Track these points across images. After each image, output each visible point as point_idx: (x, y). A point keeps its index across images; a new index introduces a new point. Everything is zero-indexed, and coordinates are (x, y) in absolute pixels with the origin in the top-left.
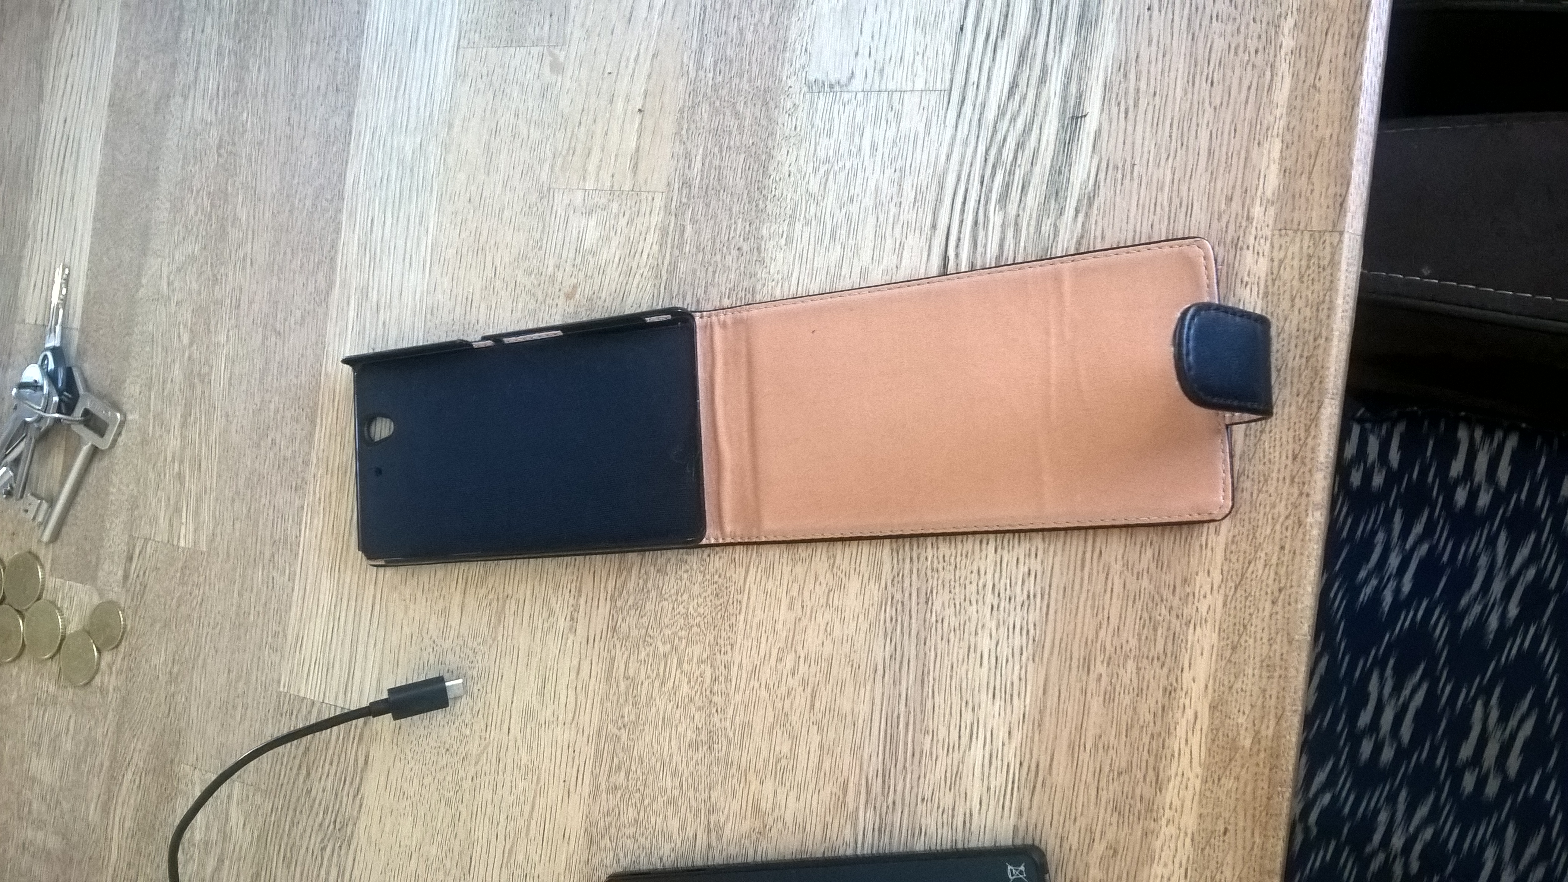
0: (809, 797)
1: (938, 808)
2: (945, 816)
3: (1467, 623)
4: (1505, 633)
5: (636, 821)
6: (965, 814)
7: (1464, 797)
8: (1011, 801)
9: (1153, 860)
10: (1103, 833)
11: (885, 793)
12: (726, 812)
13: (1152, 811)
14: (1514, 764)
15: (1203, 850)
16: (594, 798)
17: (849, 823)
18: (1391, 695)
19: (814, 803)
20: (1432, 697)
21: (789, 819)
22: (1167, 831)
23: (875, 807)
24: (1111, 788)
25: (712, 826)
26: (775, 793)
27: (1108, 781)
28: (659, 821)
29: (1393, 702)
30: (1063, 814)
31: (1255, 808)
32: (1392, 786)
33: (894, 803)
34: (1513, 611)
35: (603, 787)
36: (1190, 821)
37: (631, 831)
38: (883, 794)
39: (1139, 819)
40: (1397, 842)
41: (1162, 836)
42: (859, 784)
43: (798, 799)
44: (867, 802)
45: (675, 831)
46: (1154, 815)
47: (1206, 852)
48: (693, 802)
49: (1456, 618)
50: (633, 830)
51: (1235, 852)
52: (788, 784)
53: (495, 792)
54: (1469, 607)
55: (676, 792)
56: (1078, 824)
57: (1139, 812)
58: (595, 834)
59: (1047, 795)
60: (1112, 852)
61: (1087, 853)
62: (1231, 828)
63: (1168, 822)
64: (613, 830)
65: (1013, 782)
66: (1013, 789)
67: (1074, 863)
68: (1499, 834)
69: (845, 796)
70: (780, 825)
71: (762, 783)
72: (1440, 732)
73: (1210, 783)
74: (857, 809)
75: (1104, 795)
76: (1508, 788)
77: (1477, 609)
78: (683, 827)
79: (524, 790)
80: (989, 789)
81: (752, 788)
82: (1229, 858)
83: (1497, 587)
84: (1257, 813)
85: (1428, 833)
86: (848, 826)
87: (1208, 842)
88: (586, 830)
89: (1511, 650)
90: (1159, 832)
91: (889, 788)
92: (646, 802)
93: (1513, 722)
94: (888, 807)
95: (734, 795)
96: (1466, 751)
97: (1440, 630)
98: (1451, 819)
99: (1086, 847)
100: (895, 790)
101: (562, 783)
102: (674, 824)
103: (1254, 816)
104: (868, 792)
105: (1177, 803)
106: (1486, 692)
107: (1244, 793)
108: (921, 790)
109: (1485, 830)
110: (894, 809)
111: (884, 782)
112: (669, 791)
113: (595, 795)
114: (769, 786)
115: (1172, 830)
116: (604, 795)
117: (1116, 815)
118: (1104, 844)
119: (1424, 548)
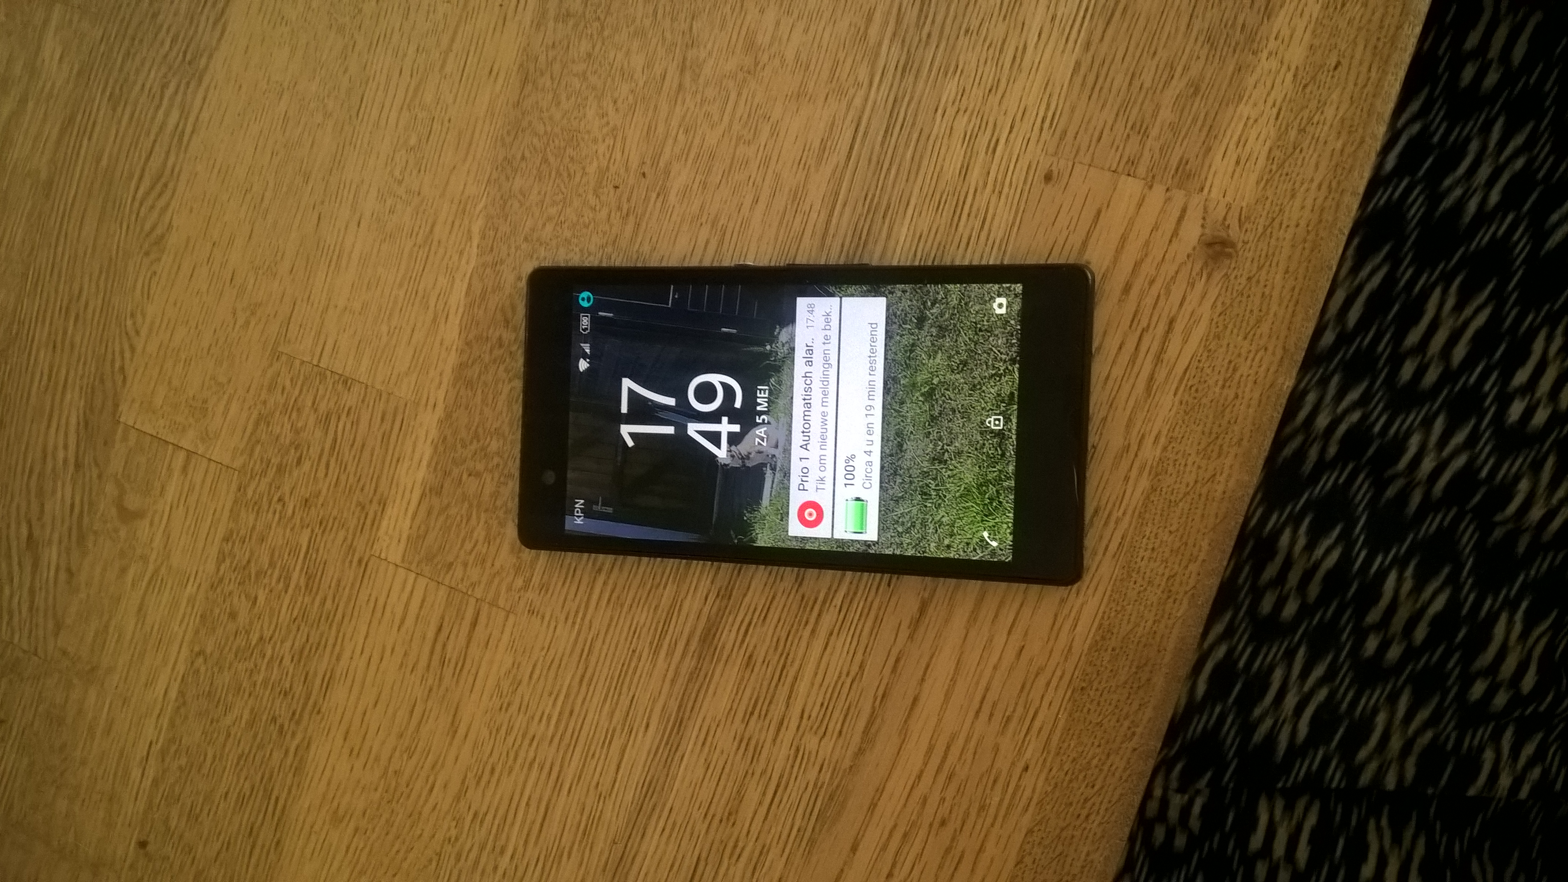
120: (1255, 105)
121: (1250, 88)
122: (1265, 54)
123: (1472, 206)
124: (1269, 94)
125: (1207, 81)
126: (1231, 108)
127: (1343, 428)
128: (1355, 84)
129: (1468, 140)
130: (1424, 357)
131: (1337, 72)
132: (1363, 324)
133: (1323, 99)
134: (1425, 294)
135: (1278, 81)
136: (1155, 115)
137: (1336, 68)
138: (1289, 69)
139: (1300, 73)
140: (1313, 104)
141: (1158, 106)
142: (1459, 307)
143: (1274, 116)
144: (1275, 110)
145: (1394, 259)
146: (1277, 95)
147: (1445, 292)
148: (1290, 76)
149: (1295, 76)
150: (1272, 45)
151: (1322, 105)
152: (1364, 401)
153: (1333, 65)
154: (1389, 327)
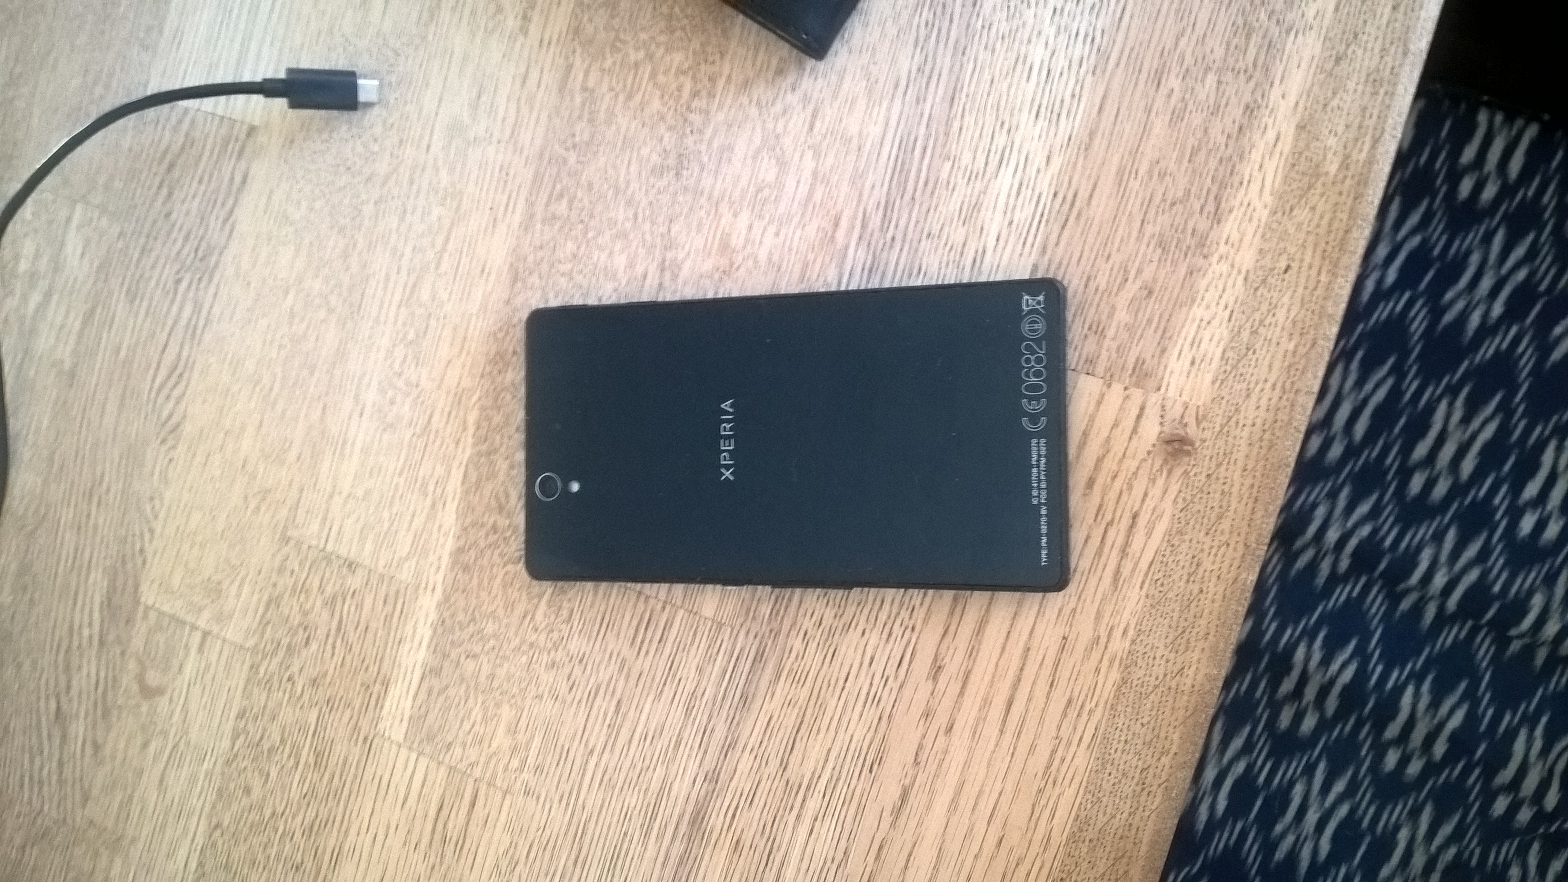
0: (791, 230)
1: (946, 244)
2: (952, 254)
3: (1448, 317)
4: (1486, 331)
5: (575, 256)
6: (976, 252)
7: (1408, 499)
8: (1036, 236)
9: (1193, 301)
10: (1139, 271)
11: (884, 229)
12: (687, 247)
13: (1204, 245)
14: (1468, 466)
15: (1256, 289)
16: (526, 229)
17: (834, 261)
18: (1352, 389)
19: (796, 239)
20: (1395, 393)
21: (763, 256)
22: (1218, 268)
23: (869, 244)
24: (1159, 220)
25: (667, 263)
26: (750, 227)
27: (1157, 213)
28: (604, 256)
29: (1353, 396)
30: (1095, 250)
31: (1327, 243)
32: (1334, 483)
33: (893, 239)
34: (1498, 309)
35: (539, 216)
36: (1247, 258)
37: (566, 267)
38: (881, 229)
39: (1186, 255)
40: (1332, 535)
41: (1210, 275)
42: (854, 218)
43: (777, 234)
44: (860, 238)
45: (622, 269)
46: (1205, 251)
47: (1259, 293)
48: (648, 237)
49: (1436, 311)
50: (570, 266)
51: (1295, 291)
52: (767, 217)
53: (402, 219)
54: (1452, 302)
55: (628, 225)
56: (1111, 261)
57: (1189, 248)
58: (521, 270)
59: (1079, 231)
60: (1146, 292)
61: (1116, 295)
62: (1295, 265)
63: (1221, 257)
64: (545, 267)
65: (1042, 215)
66: (1040, 222)
67: (1098, 305)
68: (1438, 537)
69: (835, 231)
70: (750, 263)
71: (735, 215)
72: (1397, 430)
73: (1280, 214)
74: (847, 247)
75: (1149, 229)
76: (1457, 490)
77: (1460, 305)
78: (631, 265)
79: (439, 218)
80: (1011, 223)
81: (723, 221)
82: (1285, 300)
83: (1486, 284)
84: (1329, 249)
85: (1366, 530)
86: (834, 265)
87: (1264, 281)
88: (511, 265)
89: (1488, 350)
90: (1206, 271)
91: (890, 222)
92: (590, 235)
93: (1475, 424)
94: (885, 244)
95: (699, 230)
96: (1421, 450)
97: (1418, 325)
98: (1391, 519)
99: (1116, 288)
100: (897, 226)
101: (488, 211)
102: (621, 261)
103: (1325, 251)
104: (864, 226)
105: (1235, 236)
106: (1453, 391)
107: (1318, 226)
108: (927, 225)
109: (1424, 531)
110: (891, 247)
111: (885, 215)
112: (619, 225)
113: (527, 225)
114: (744, 218)
115: (1224, 268)
116: (538, 226)
117: (1159, 251)
118: (1139, 283)
119: (1416, 240)
120: (1208, 307)
121: (1202, 292)
122: (1215, 258)
123: (1475, 319)
124: (1221, 297)
125: (1159, 284)
126: (1185, 309)
127: (1353, 543)
128: (1306, 288)
129: (1468, 253)
130: (1433, 469)
131: (1287, 276)
132: (1370, 437)
133: (1274, 301)
134: (1430, 409)
135: (1230, 283)
136: (1111, 316)
137: (1286, 271)
138: (1239, 272)
139: (1252, 276)
140: (1264, 308)
141: (1113, 308)
142: (1466, 420)
143: (1227, 317)
144: (1228, 312)
145: (1399, 371)
146: (1229, 297)
147: (1451, 405)
148: (1241, 279)
149: (1246, 279)
150: (1223, 249)
151: (1272, 309)
152: (1375, 513)
153: (1284, 268)
154: (1396, 439)
